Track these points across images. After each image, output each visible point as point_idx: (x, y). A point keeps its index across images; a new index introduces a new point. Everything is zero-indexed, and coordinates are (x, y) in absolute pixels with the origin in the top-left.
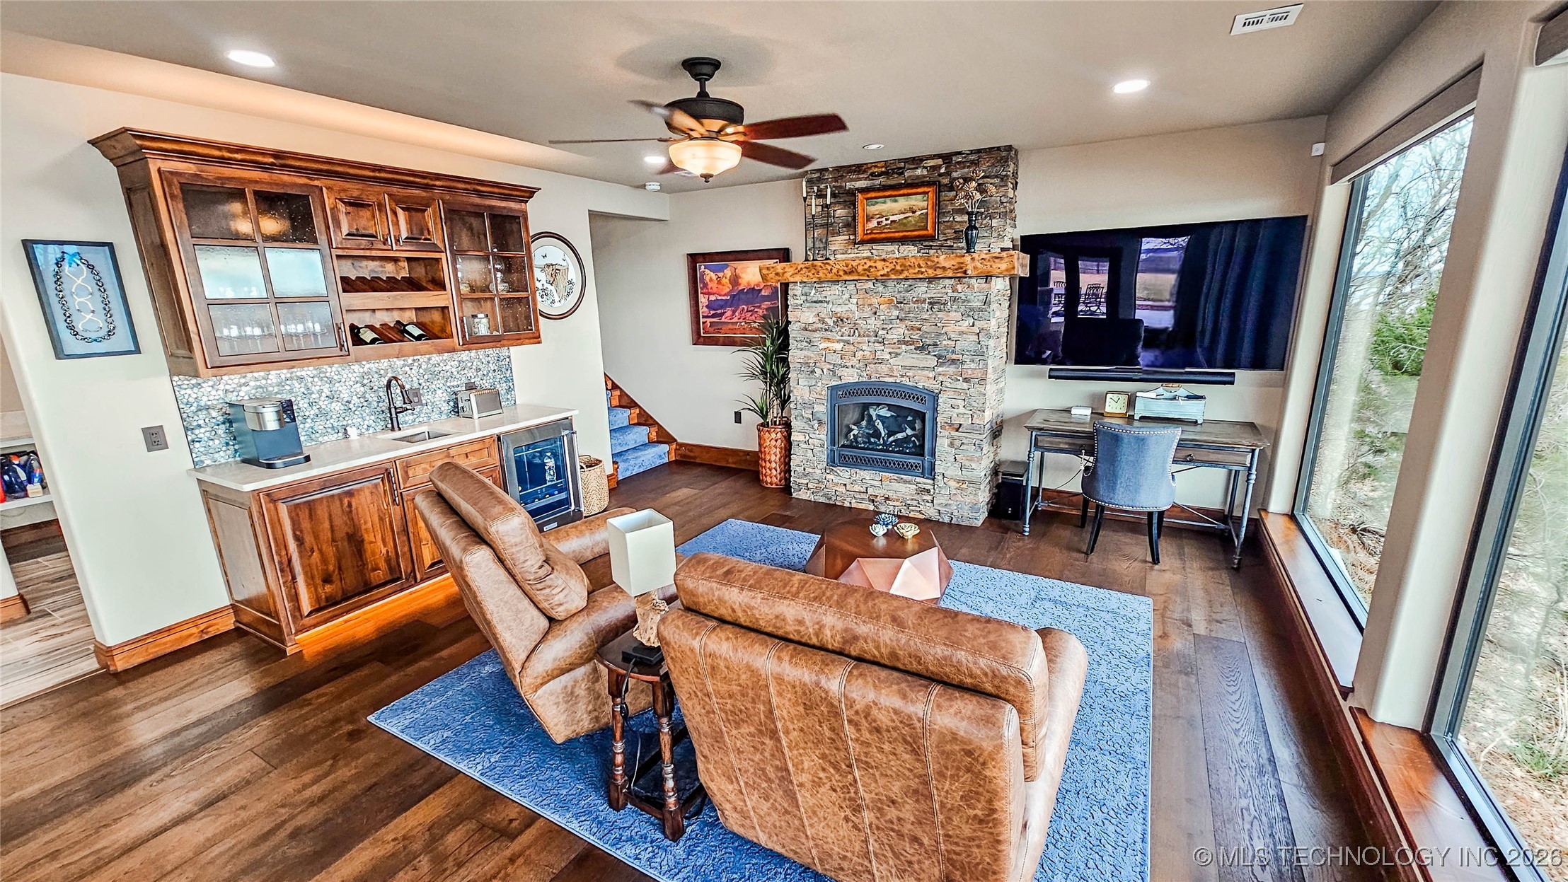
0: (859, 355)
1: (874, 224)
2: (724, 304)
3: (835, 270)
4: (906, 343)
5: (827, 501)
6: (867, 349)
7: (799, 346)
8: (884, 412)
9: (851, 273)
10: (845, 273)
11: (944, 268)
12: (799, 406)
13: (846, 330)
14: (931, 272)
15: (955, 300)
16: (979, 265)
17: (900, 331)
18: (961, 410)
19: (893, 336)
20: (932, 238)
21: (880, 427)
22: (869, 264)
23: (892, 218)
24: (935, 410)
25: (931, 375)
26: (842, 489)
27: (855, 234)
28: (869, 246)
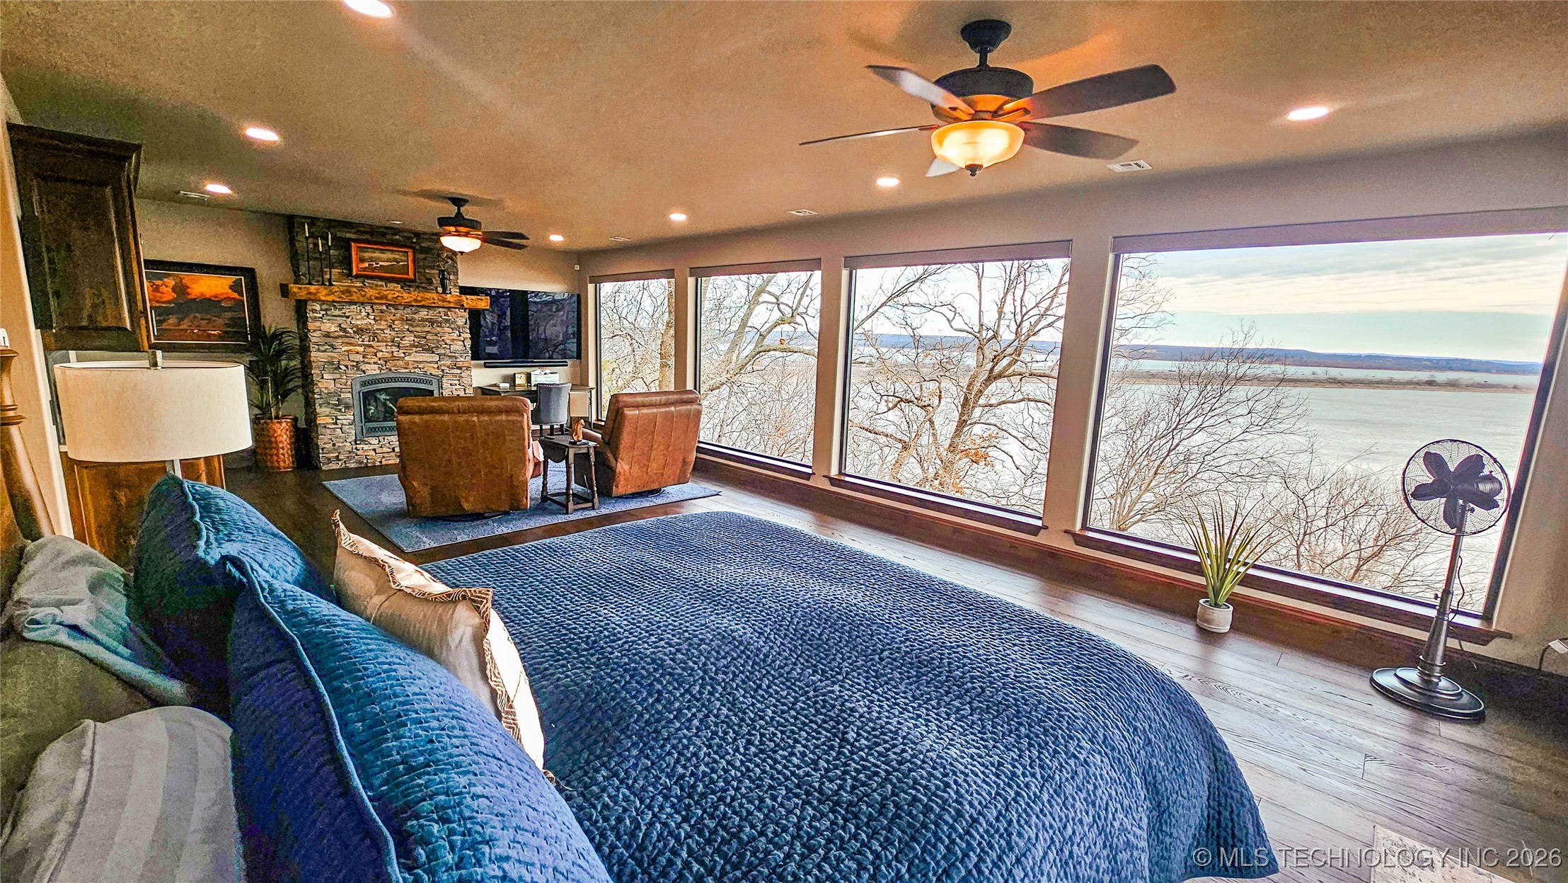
0: (379, 355)
1: (366, 265)
4: (416, 347)
5: (358, 465)
6: (385, 351)
7: (322, 348)
9: (381, 298)
10: (376, 298)
11: (449, 302)
12: (324, 396)
13: (366, 337)
14: (441, 304)
15: (447, 321)
17: (409, 339)
18: (458, 387)
19: (406, 342)
20: (416, 282)
21: (391, 405)
22: (397, 294)
23: (381, 263)
24: (441, 388)
25: (436, 366)
26: (373, 453)
27: (350, 270)
28: (362, 279)
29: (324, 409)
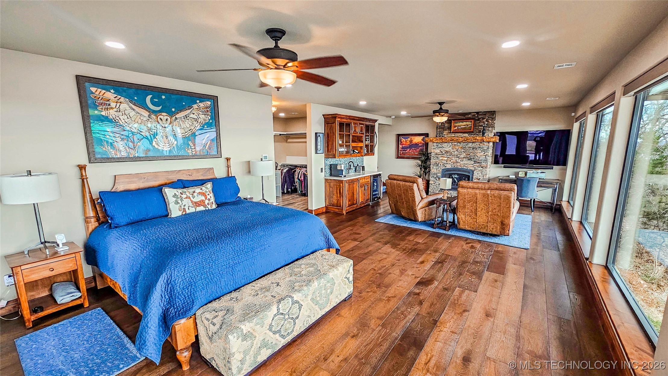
0: (452, 161)
1: (456, 128)
2: (407, 148)
3: (448, 140)
4: (465, 158)
6: (454, 159)
7: (434, 158)
8: (456, 176)
9: (452, 140)
10: (450, 140)
11: (478, 140)
12: (433, 174)
13: (448, 154)
14: (474, 141)
15: (479, 147)
16: (487, 139)
18: (480, 175)
19: (462, 156)
20: (473, 132)
21: (456, 180)
22: (457, 138)
23: (462, 127)
24: (473, 175)
25: (472, 166)
27: (451, 130)
28: (454, 134)
29: (432, 179)
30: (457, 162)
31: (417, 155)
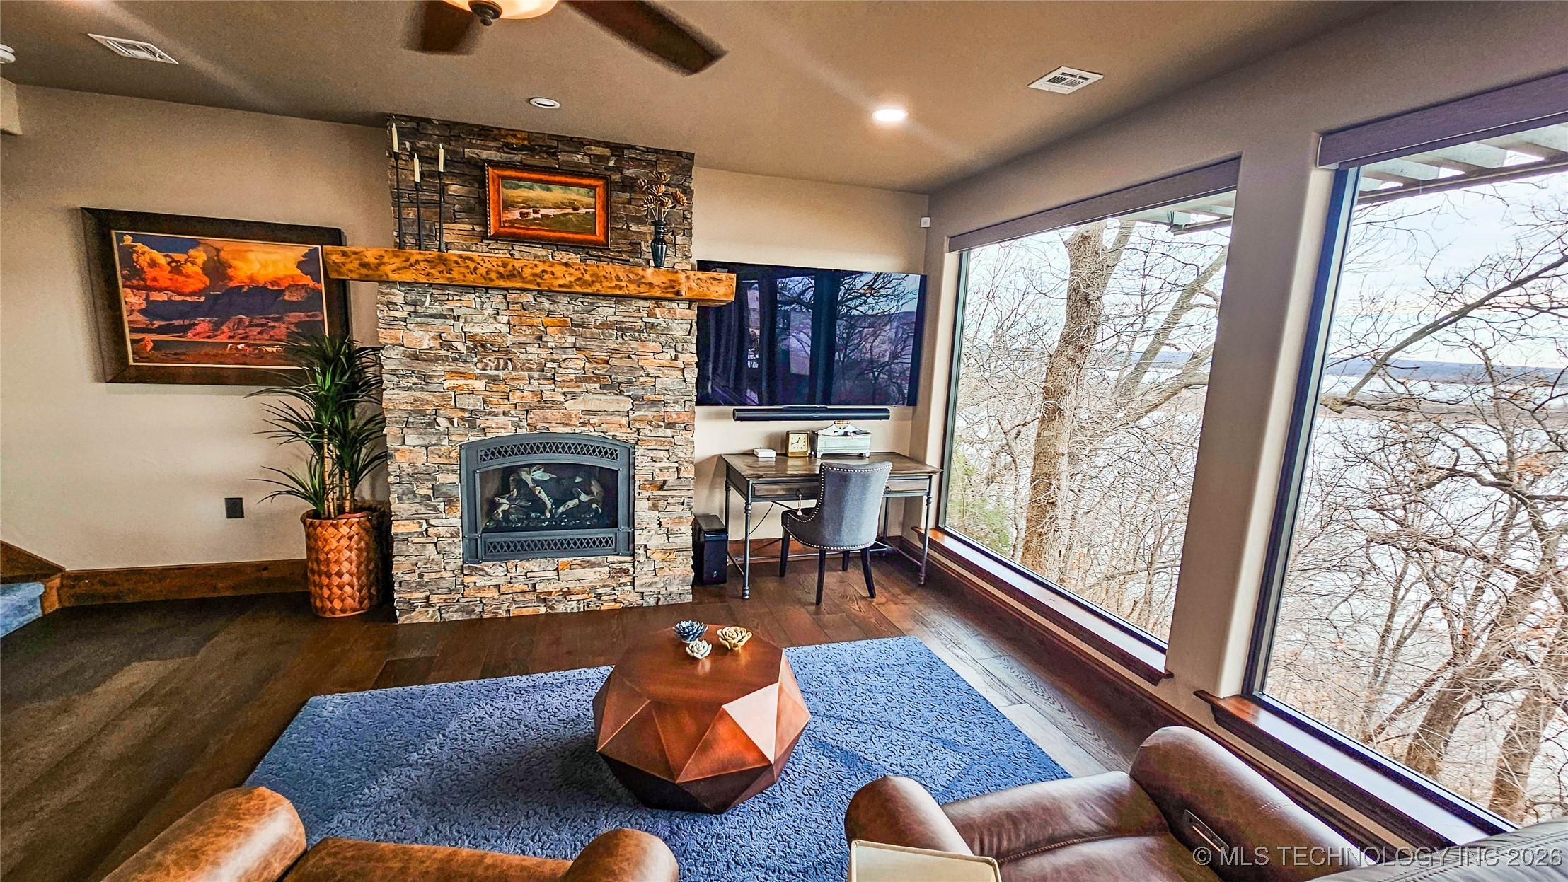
0: (516, 396)
1: (515, 214)
2: (193, 311)
3: (482, 271)
4: (588, 380)
5: (466, 617)
6: (527, 388)
7: (403, 383)
8: (538, 475)
9: (511, 276)
10: (501, 276)
11: (651, 285)
12: (405, 479)
13: (491, 360)
14: (633, 289)
15: (653, 326)
16: (694, 285)
17: (575, 365)
18: (665, 464)
19: (568, 371)
20: (603, 246)
21: (543, 495)
23: (543, 211)
24: (631, 465)
25: (624, 421)
26: (494, 594)
27: (485, 224)
28: (506, 245)
29: (406, 505)
30: (544, 405)
31: (276, 358)
